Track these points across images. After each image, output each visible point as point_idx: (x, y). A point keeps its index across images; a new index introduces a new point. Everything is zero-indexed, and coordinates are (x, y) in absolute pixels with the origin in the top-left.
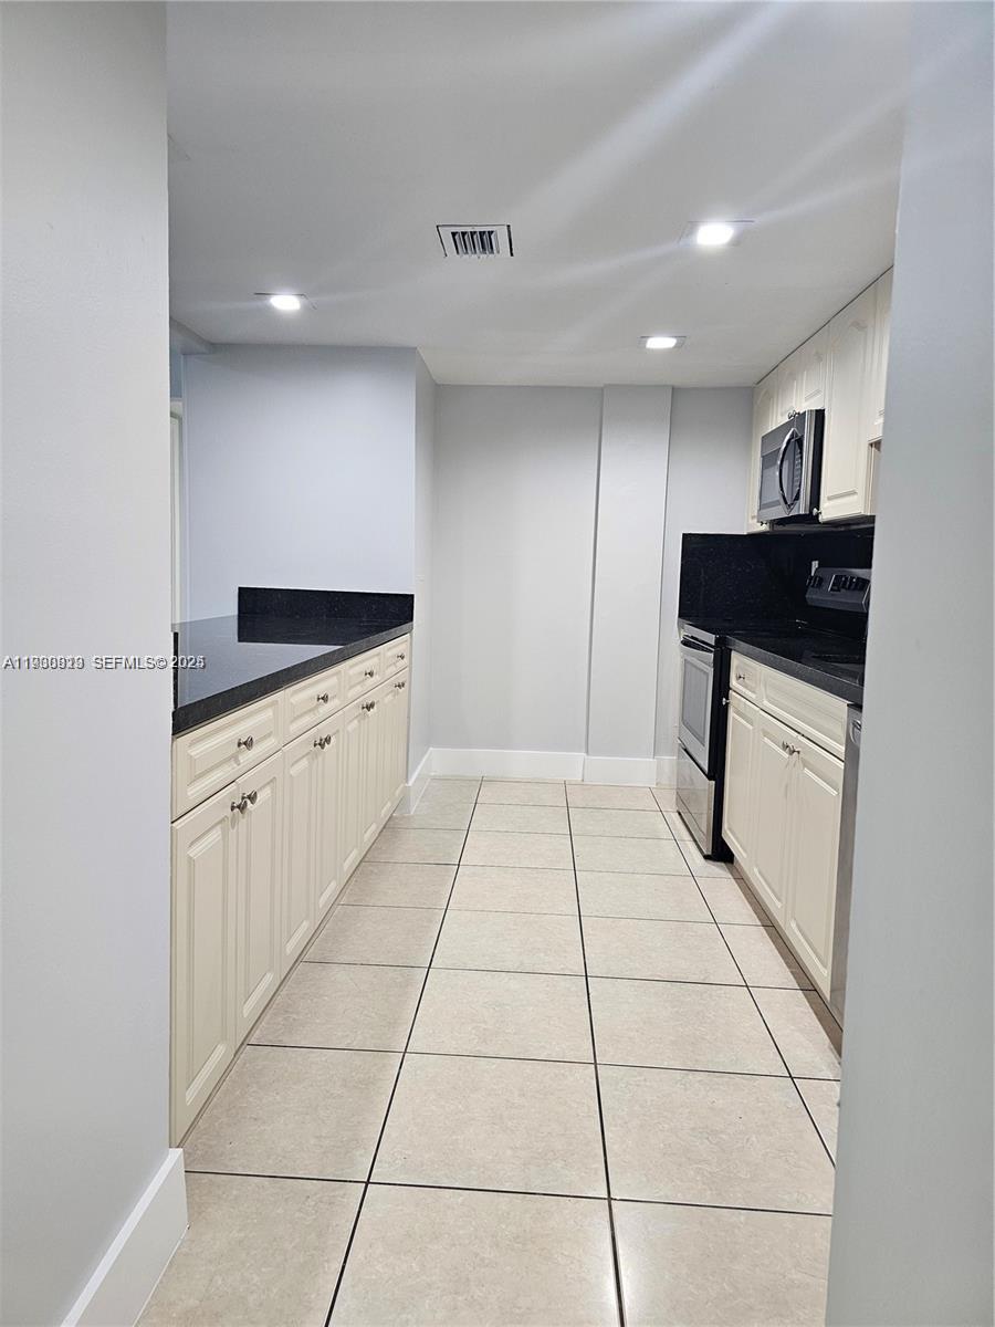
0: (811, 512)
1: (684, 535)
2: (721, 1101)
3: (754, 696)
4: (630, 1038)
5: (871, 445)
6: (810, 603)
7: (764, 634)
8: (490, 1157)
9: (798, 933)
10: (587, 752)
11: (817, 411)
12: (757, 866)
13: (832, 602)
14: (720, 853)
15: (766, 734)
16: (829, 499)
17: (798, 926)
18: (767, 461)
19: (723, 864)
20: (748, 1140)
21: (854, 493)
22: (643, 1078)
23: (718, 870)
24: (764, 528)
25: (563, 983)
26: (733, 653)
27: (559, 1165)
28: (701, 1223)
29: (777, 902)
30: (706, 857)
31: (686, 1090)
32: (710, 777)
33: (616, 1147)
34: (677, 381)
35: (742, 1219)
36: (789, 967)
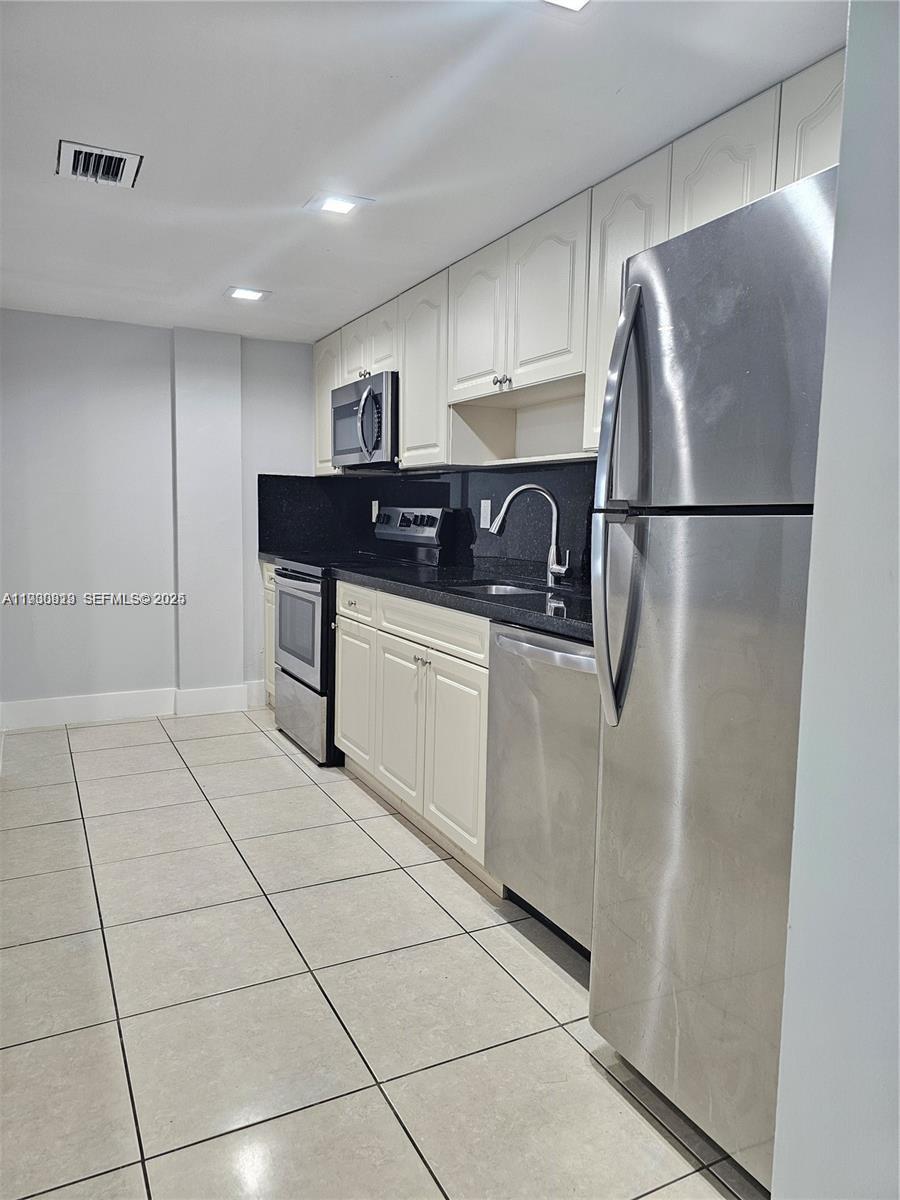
0: (393, 459)
1: (259, 475)
2: (426, 969)
3: (369, 619)
4: (330, 939)
5: (449, 406)
6: (378, 537)
7: (356, 564)
8: (256, 1088)
9: (439, 814)
10: (178, 686)
11: (392, 373)
12: (382, 764)
13: (402, 536)
14: (335, 758)
15: (386, 650)
16: (409, 449)
17: (436, 807)
18: (341, 413)
19: (335, 768)
20: (460, 994)
21: (435, 445)
22: (356, 971)
23: (332, 773)
24: (337, 472)
25: (248, 907)
26: (338, 582)
27: (321, 1071)
28: (457, 1074)
29: (411, 792)
30: (321, 765)
31: (395, 968)
32: (321, 694)
33: (362, 1037)
34: (247, 332)
35: (485, 1058)
36: (426, 844)
